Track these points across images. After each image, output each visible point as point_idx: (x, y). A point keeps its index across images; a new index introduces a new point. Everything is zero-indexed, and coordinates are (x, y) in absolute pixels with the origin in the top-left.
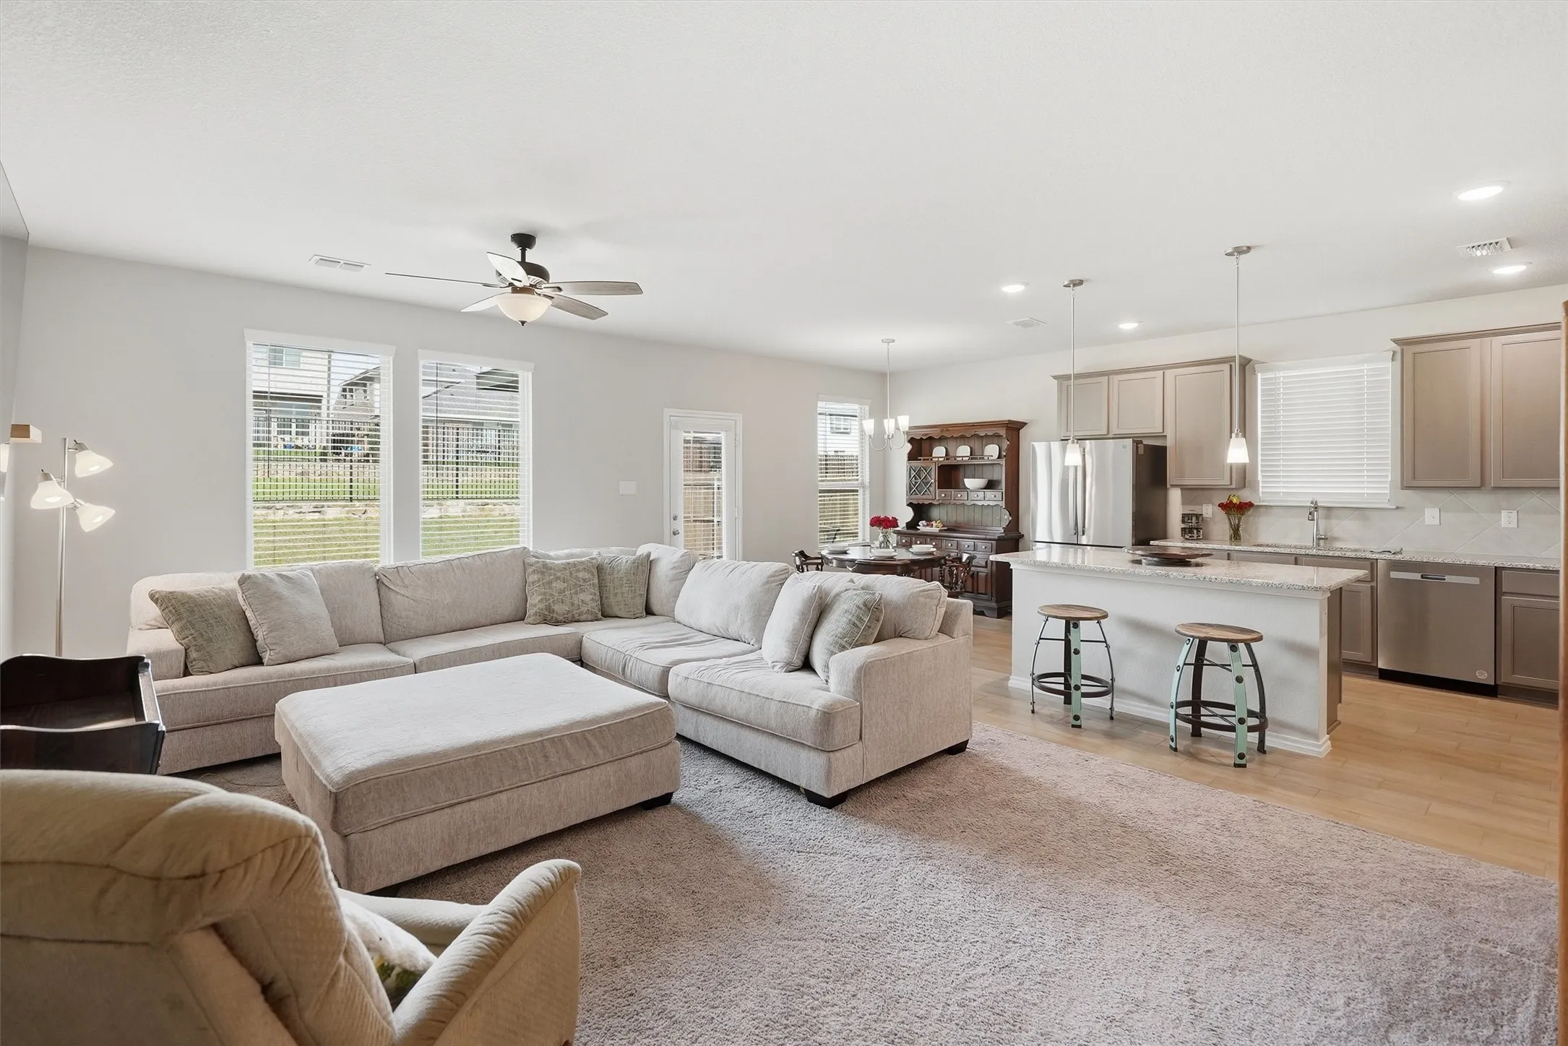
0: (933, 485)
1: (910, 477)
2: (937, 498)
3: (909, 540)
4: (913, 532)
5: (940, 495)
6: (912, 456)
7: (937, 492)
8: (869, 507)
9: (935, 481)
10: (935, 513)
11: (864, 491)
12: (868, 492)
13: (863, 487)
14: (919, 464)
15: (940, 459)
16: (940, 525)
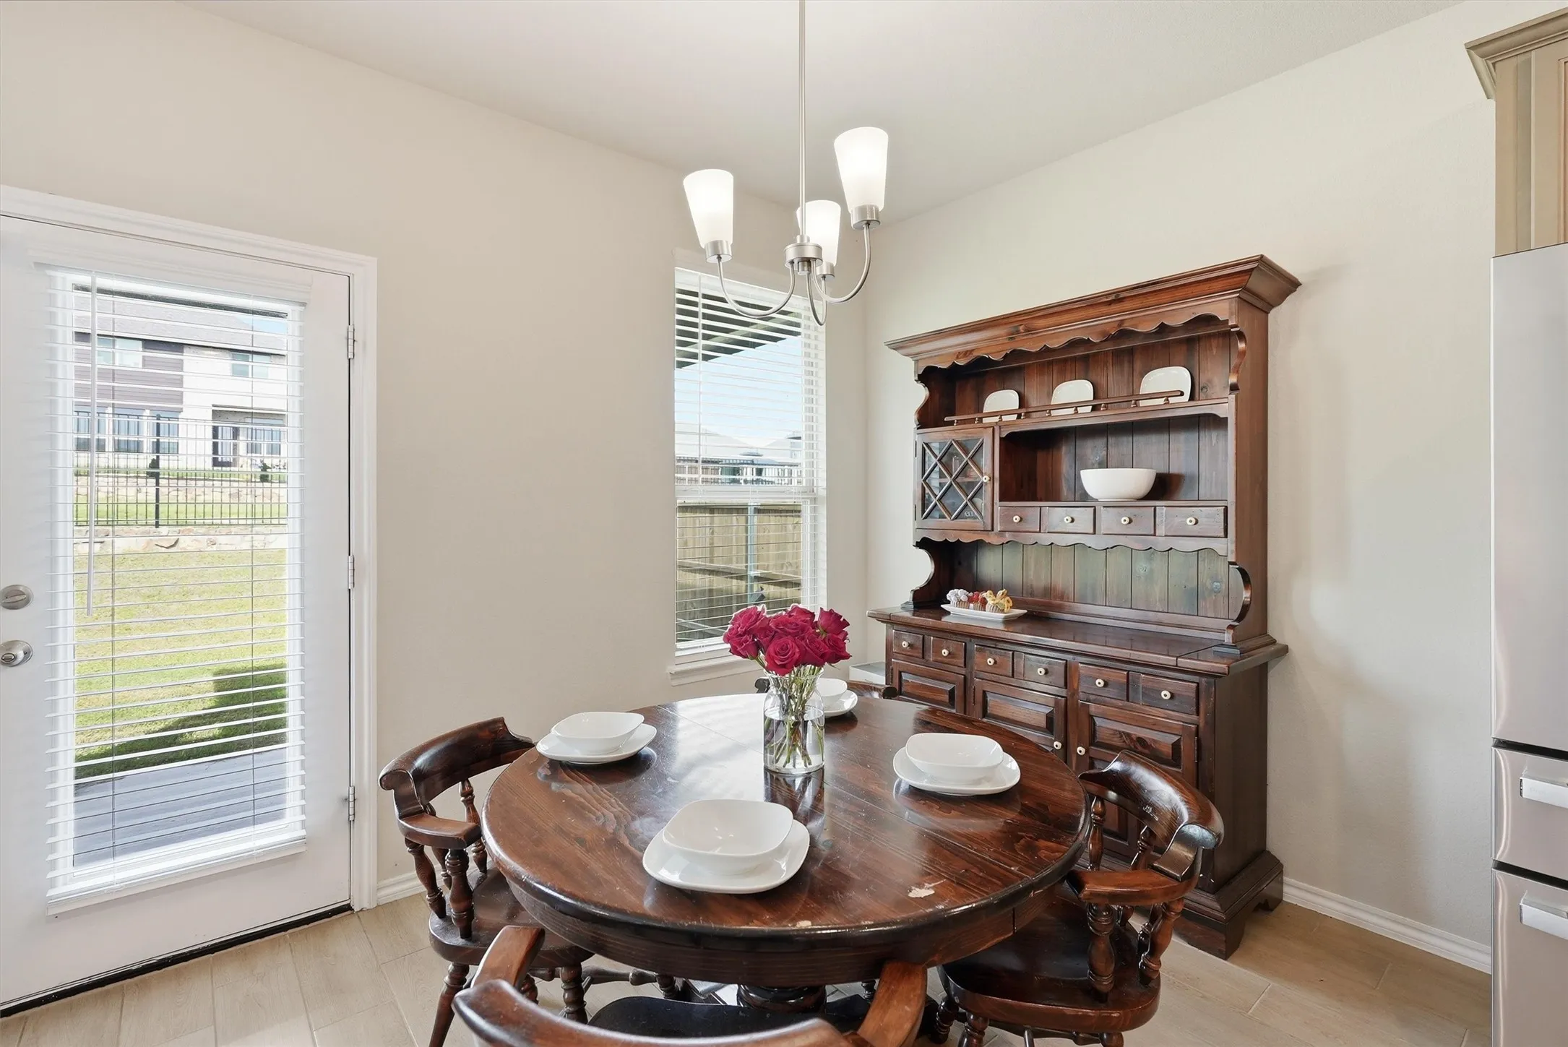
0: (987, 491)
1: (924, 472)
2: (998, 528)
3: (919, 644)
4: (930, 622)
5: (1007, 518)
6: (927, 418)
7: (998, 509)
8: (825, 549)
9: (992, 479)
10: (989, 566)
11: (815, 510)
12: (823, 511)
13: (815, 500)
14: (946, 434)
15: (1005, 418)
16: (1006, 603)
